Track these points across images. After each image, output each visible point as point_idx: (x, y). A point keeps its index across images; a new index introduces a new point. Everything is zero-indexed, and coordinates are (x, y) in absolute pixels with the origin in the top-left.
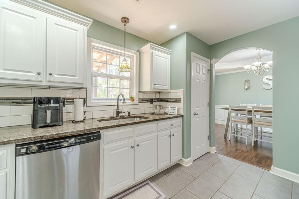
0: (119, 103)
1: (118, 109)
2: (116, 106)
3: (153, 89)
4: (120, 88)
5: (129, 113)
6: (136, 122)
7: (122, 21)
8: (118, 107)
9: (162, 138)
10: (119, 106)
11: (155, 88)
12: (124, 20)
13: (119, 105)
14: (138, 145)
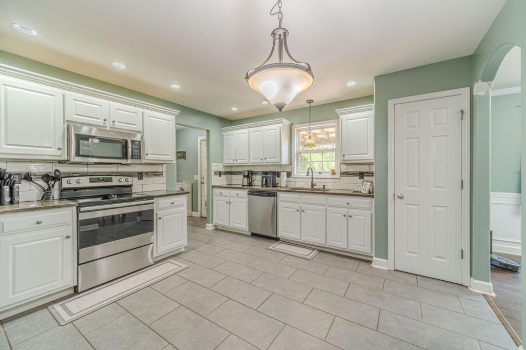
1: (312, 181)
2: (311, 179)
3: (343, 160)
4: (323, 162)
5: (324, 186)
7: (307, 103)
9: (333, 214)
10: (314, 179)
12: (309, 102)
14: (303, 211)
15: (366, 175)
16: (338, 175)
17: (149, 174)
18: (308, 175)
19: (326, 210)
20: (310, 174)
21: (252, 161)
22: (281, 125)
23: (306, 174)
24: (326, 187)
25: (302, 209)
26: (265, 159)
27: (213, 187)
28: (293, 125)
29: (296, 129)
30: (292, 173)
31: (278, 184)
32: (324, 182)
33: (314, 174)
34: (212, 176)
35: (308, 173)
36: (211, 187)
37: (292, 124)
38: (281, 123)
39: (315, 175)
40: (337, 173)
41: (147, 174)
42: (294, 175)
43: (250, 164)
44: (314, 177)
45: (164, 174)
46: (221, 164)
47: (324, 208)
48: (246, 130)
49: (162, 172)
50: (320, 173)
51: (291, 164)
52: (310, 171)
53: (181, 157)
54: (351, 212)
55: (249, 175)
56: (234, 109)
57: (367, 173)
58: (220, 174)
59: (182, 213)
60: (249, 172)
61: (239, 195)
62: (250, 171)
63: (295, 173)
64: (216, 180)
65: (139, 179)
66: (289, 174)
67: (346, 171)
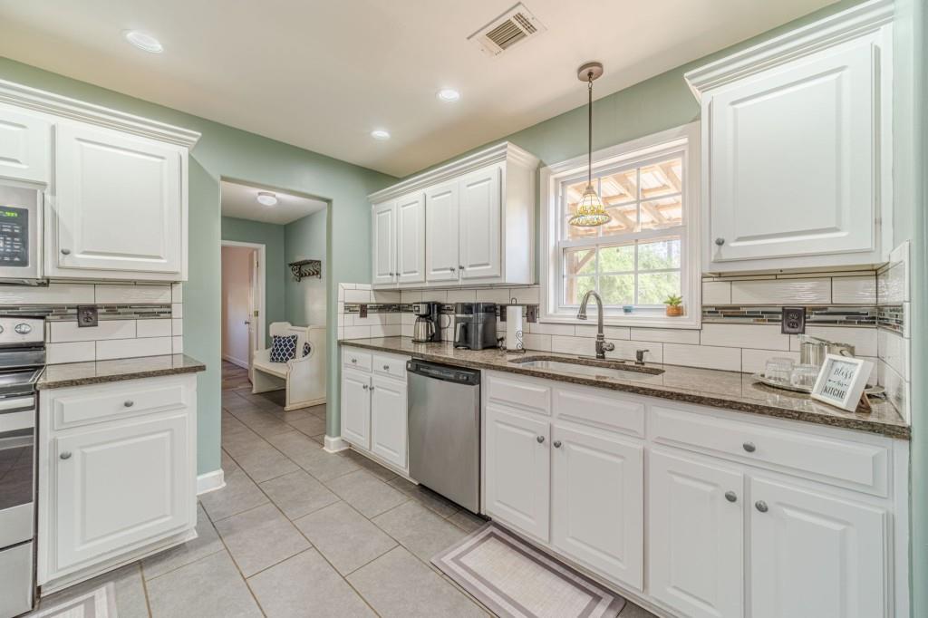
0: (604, 320)
1: (601, 337)
2: (597, 329)
3: (715, 262)
4: (636, 273)
5: (640, 355)
6: (549, 374)
7: (582, 79)
8: (601, 330)
10: (605, 329)
11: (725, 257)
12: (585, 72)
13: (604, 324)
14: (557, 445)
15: (813, 317)
16: (692, 317)
17: (120, 310)
18: (582, 316)
19: (645, 455)
20: (592, 316)
21: (432, 275)
22: (503, 165)
23: (576, 313)
24: (646, 358)
25: (556, 439)
26: (461, 268)
27: (341, 343)
28: (545, 165)
29: (552, 178)
30: (541, 308)
31: (502, 339)
32: (639, 341)
33: (605, 314)
34: (340, 317)
35: (583, 309)
36: (334, 346)
37: (541, 165)
38: (503, 157)
39: (610, 317)
40: (688, 310)
41: (113, 310)
42: (546, 315)
43: (427, 285)
44: (605, 322)
45: (177, 311)
46: (369, 287)
47: (639, 446)
48: (418, 195)
49: (169, 306)
50: (627, 310)
51: (537, 283)
52: (592, 302)
53: (314, 274)
54: (765, 486)
55: (434, 312)
56: (381, 134)
57: (821, 310)
58: (364, 310)
59: (171, 430)
60: (430, 305)
61: (391, 370)
62: (434, 303)
63: (551, 310)
64: (350, 327)
65: (80, 326)
66: (531, 313)
67: (725, 301)
